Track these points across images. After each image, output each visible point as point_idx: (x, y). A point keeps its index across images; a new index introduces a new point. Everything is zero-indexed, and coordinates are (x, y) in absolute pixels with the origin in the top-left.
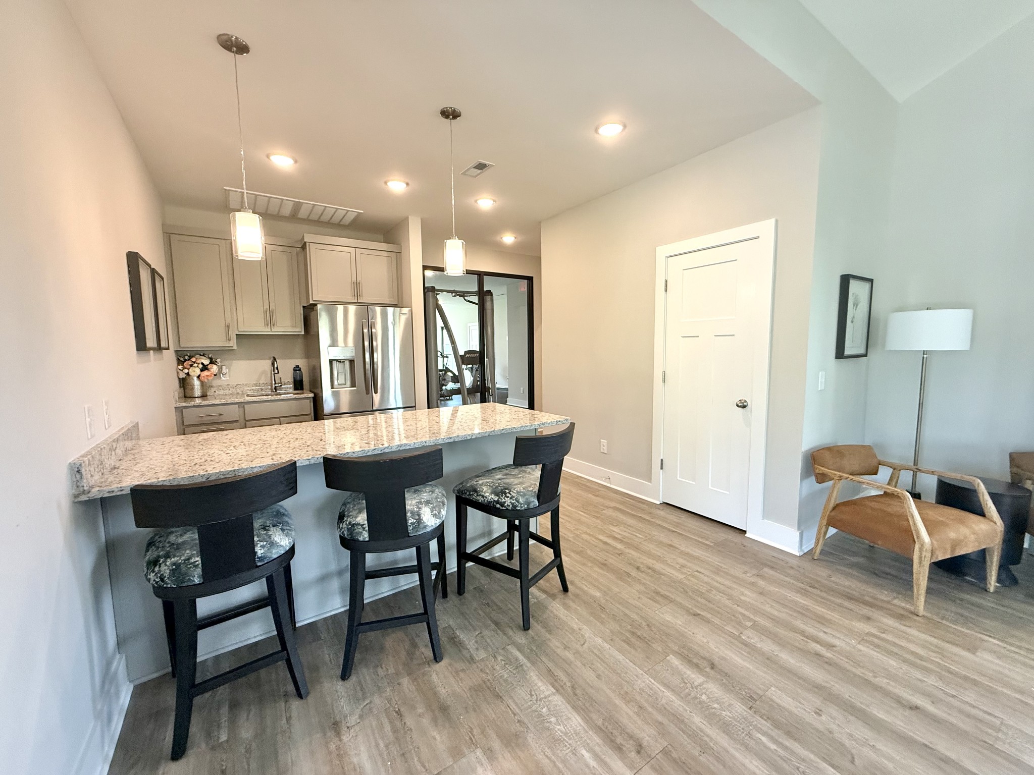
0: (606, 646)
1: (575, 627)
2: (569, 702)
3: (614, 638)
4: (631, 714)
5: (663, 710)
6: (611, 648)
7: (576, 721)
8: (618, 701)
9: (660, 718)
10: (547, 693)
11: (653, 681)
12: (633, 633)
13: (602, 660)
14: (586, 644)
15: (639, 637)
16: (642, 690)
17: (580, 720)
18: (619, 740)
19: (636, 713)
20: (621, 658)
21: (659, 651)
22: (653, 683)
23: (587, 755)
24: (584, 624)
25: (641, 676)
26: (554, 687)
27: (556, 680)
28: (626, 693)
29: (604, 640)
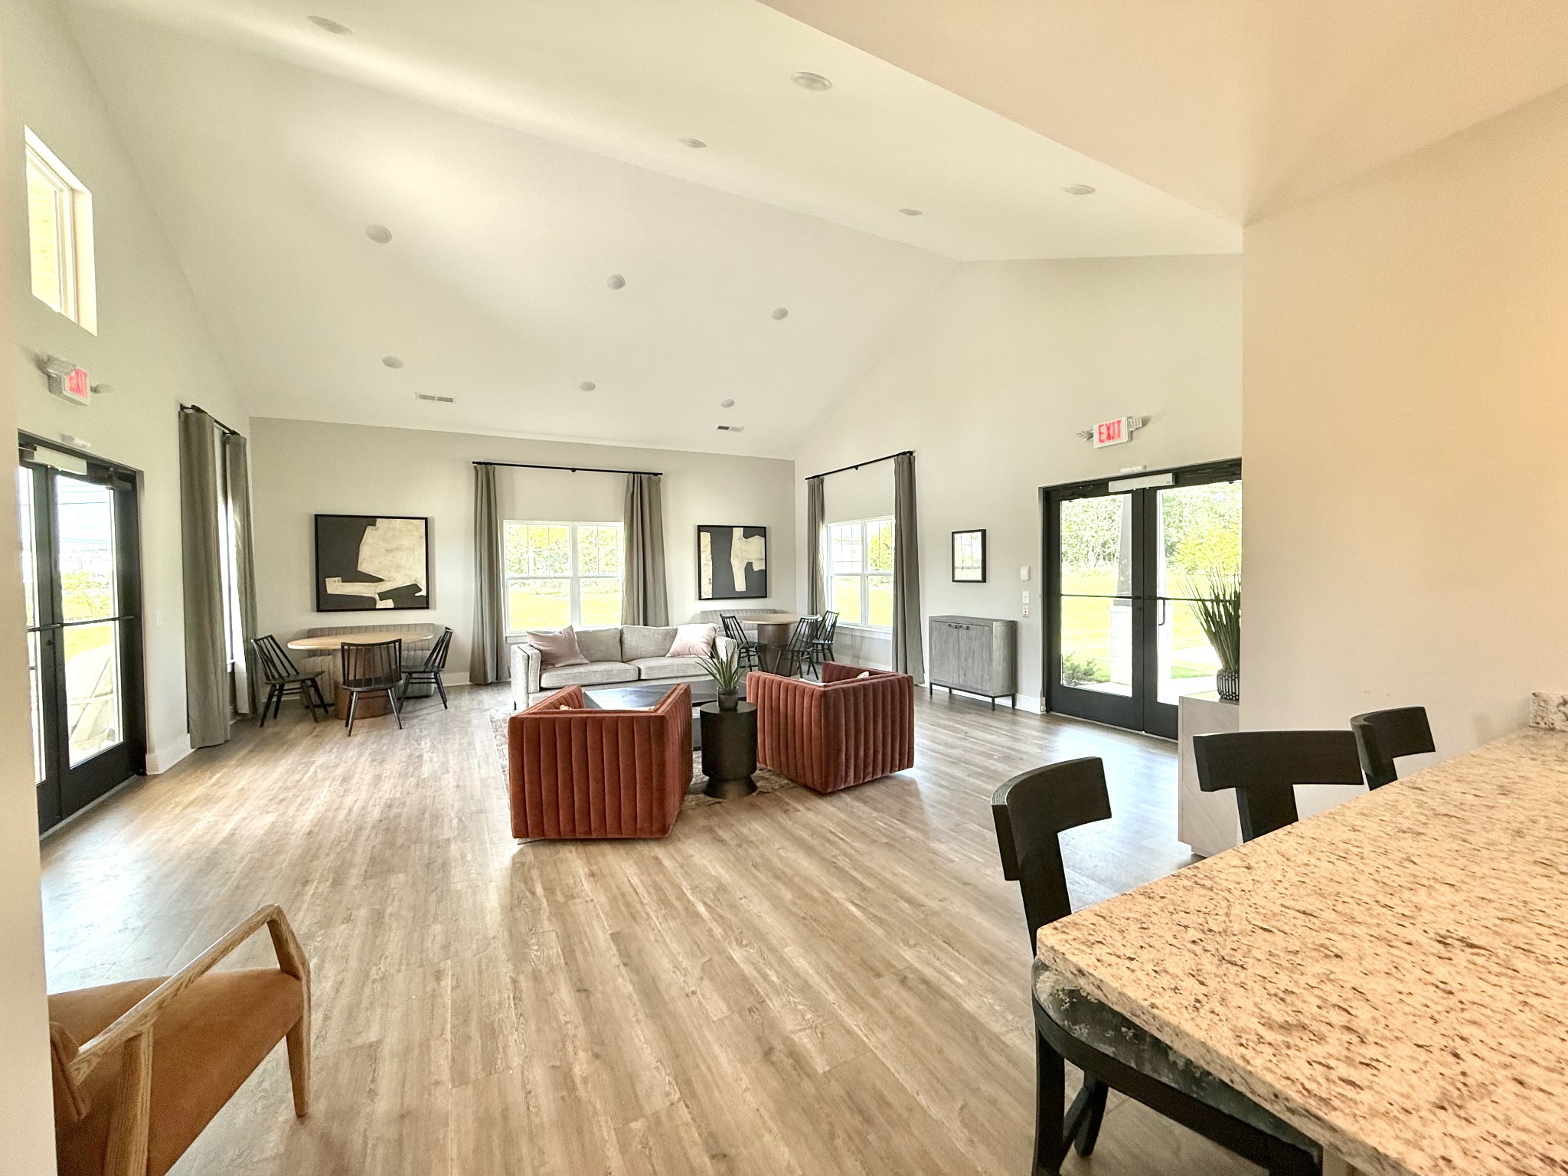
0: (923, 1100)
1: (982, 1150)
2: (981, 1025)
3: (905, 1115)
4: (904, 1007)
5: (864, 1007)
6: (915, 1095)
7: (970, 1005)
8: (918, 1020)
9: (872, 1001)
10: (1011, 1035)
11: (865, 1039)
12: (868, 1120)
13: (932, 1074)
14: (959, 1106)
15: (861, 1112)
16: (884, 1029)
17: (964, 1004)
18: (923, 987)
19: (899, 1007)
20: (902, 1075)
21: (837, 1080)
22: (866, 1036)
23: (957, 978)
24: (963, 1154)
25: (880, 1046)
26: (1003, 1043)
27: (1002, 1050)
28: (905, 1027)
29: (926, 1113)
